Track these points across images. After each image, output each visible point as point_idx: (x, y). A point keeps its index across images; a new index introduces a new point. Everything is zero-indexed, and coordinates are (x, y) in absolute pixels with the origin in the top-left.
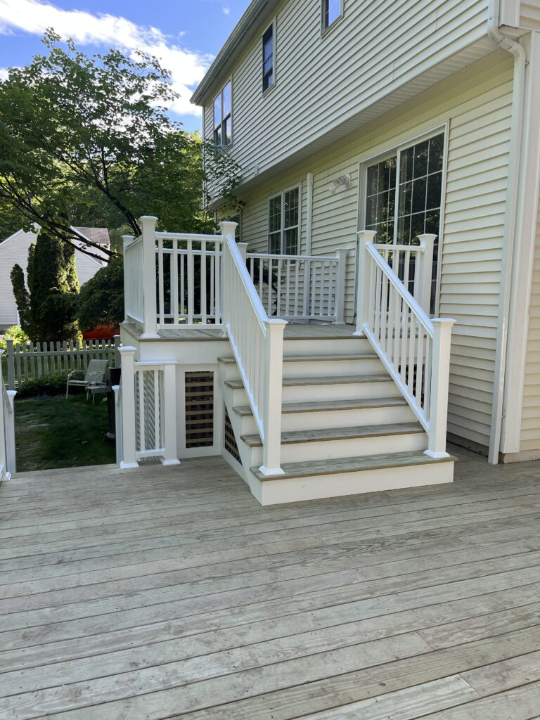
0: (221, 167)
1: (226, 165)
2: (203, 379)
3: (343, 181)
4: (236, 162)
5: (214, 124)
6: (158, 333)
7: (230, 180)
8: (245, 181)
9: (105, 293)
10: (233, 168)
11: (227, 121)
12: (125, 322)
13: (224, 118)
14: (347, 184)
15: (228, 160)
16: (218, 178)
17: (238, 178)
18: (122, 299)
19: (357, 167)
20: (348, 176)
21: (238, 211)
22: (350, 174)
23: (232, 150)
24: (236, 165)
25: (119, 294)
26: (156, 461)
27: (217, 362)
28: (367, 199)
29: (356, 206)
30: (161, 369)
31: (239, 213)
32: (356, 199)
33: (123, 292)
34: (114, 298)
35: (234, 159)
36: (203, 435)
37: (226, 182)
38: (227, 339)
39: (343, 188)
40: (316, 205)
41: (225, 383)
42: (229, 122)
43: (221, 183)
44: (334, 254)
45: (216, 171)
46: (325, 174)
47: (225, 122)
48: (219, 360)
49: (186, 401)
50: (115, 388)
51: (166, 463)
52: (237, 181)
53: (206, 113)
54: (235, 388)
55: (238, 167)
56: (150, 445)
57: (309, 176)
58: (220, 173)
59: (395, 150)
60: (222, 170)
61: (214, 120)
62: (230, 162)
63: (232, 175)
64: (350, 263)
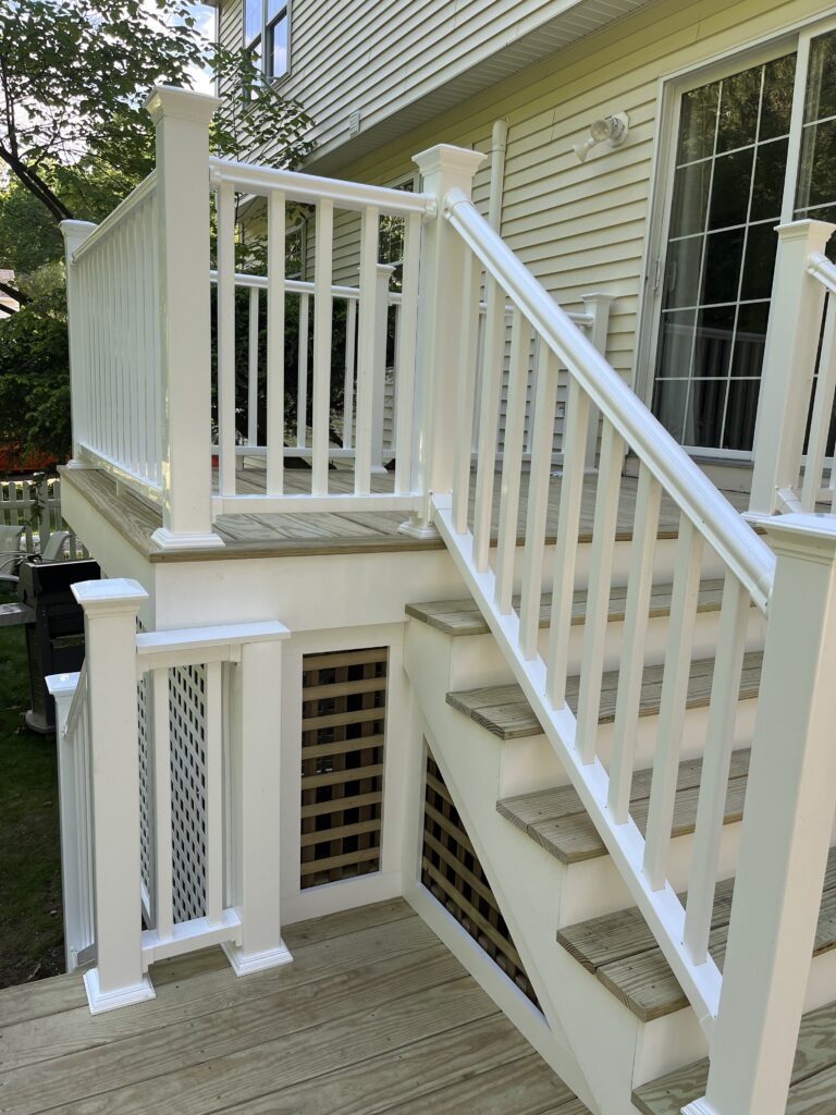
0: (270, 119)
1: (283, 114)
2: (356, 673)
3: (608, 128)
4: (306, 106)
5: (243, 38)
6: (216, 528)
7: (287, 149)
8: (322, 153)
9: (13, 381)
10: (294, 122)
11: (276, 28)
12: (73, 464)
13: (269, 21)
14: (617, 139)
15: (288, 103)
16: (262, 142)
17: (307, 145)
18: (66, 402)
19: (657, 90)
20: (623, 117)
21: (298, 222)
22: (626, 111)
23: (287, 89)
24: (303, 115)
25: (52, 387)
26: (213, 958)
27: (403, 617)
28: (677, 171)
29: (646, 191)
30: (234, 658)
31: (300, 227)
32: (648, 171)
33: (67, 382)
34: (44, 397)
35: (300, 100)
36: (351, 844)
37: (278, 154)
38: (439, 544)
39: (604, 148)
40: (511, 198)
41: (450, 700)
42: (282, 30)
43: (268, 156)
44: (579, 307)
45: (258, 127)
46: (546, 119)
47: (270, 29)
48: (410, 610)
49: (304, 745)
50: (59, 684)
51: (247, 964)
52: (304, 152)
53: (223, 19)
54: (512, 735)
55: (307, 119)
56: (190, 904)
57: (497, 129)
58: (268, 131)
59: (794, 36)
60: (273, 126)
61: (244, 29)
62: (291, 107)
63: (292, 138)
64: (616, 329)
